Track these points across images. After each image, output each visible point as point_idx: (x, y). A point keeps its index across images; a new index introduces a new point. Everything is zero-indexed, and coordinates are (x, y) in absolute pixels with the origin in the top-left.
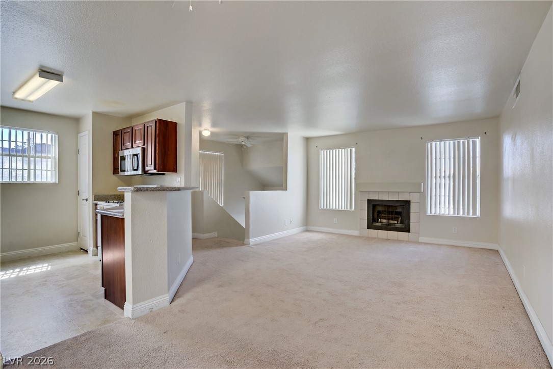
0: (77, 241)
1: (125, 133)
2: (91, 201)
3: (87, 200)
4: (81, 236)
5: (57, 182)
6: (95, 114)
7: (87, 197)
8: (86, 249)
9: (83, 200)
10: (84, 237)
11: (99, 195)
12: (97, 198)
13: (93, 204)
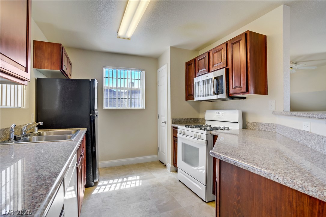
0: (157, 154)
1: (199, 60)
2: (169, 124)
3: (165, 123)
4: (160, 151)
5: (144, 108)
6: (172, 48)
7: (166, 121)
8: (165, 164)
9: (163, 122)
10: (162, 153)
11: (175, 119)
12: (175, 121)
13: (171, 126)
